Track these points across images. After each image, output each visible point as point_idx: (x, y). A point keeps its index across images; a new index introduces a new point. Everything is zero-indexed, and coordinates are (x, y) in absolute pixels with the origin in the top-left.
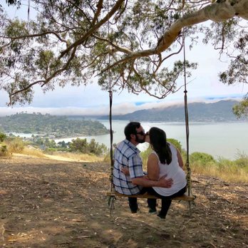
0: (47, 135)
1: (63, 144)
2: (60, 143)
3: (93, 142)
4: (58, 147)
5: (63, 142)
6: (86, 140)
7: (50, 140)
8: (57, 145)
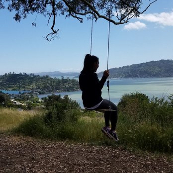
0: (32, 92)
2: (42, 99)
4: (41, 102)
5: (46, 98)
6: (59, 95)
7: (35, 97)
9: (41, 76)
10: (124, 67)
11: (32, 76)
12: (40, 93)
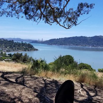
0: (2, 50)
1: (10, 55)
2: (9, 55)
3: (26, 55)
4: (8, 56)
5: (11, 54)
6: (22, 54)
7: (4, 53)
8: (7, 55)
9: (9, 40)
10: (60, 38)
11: (3, 40)
12: (7, 51)
